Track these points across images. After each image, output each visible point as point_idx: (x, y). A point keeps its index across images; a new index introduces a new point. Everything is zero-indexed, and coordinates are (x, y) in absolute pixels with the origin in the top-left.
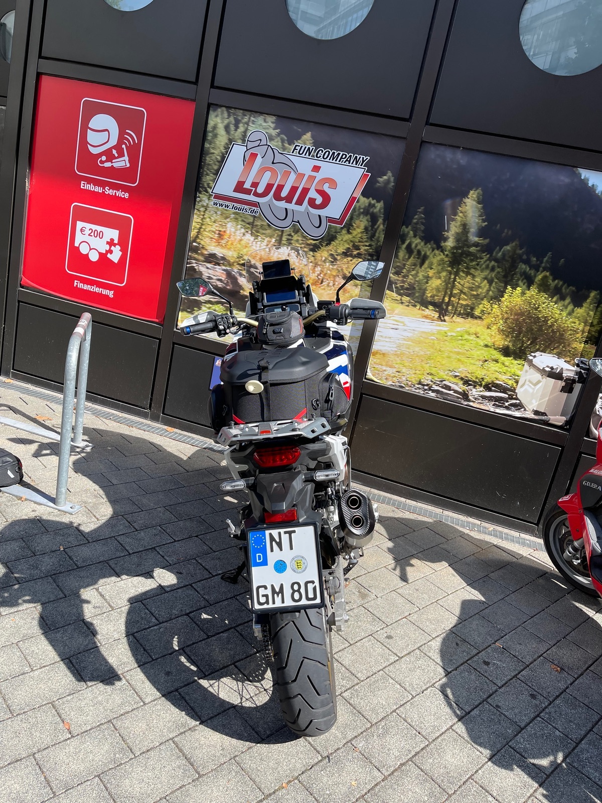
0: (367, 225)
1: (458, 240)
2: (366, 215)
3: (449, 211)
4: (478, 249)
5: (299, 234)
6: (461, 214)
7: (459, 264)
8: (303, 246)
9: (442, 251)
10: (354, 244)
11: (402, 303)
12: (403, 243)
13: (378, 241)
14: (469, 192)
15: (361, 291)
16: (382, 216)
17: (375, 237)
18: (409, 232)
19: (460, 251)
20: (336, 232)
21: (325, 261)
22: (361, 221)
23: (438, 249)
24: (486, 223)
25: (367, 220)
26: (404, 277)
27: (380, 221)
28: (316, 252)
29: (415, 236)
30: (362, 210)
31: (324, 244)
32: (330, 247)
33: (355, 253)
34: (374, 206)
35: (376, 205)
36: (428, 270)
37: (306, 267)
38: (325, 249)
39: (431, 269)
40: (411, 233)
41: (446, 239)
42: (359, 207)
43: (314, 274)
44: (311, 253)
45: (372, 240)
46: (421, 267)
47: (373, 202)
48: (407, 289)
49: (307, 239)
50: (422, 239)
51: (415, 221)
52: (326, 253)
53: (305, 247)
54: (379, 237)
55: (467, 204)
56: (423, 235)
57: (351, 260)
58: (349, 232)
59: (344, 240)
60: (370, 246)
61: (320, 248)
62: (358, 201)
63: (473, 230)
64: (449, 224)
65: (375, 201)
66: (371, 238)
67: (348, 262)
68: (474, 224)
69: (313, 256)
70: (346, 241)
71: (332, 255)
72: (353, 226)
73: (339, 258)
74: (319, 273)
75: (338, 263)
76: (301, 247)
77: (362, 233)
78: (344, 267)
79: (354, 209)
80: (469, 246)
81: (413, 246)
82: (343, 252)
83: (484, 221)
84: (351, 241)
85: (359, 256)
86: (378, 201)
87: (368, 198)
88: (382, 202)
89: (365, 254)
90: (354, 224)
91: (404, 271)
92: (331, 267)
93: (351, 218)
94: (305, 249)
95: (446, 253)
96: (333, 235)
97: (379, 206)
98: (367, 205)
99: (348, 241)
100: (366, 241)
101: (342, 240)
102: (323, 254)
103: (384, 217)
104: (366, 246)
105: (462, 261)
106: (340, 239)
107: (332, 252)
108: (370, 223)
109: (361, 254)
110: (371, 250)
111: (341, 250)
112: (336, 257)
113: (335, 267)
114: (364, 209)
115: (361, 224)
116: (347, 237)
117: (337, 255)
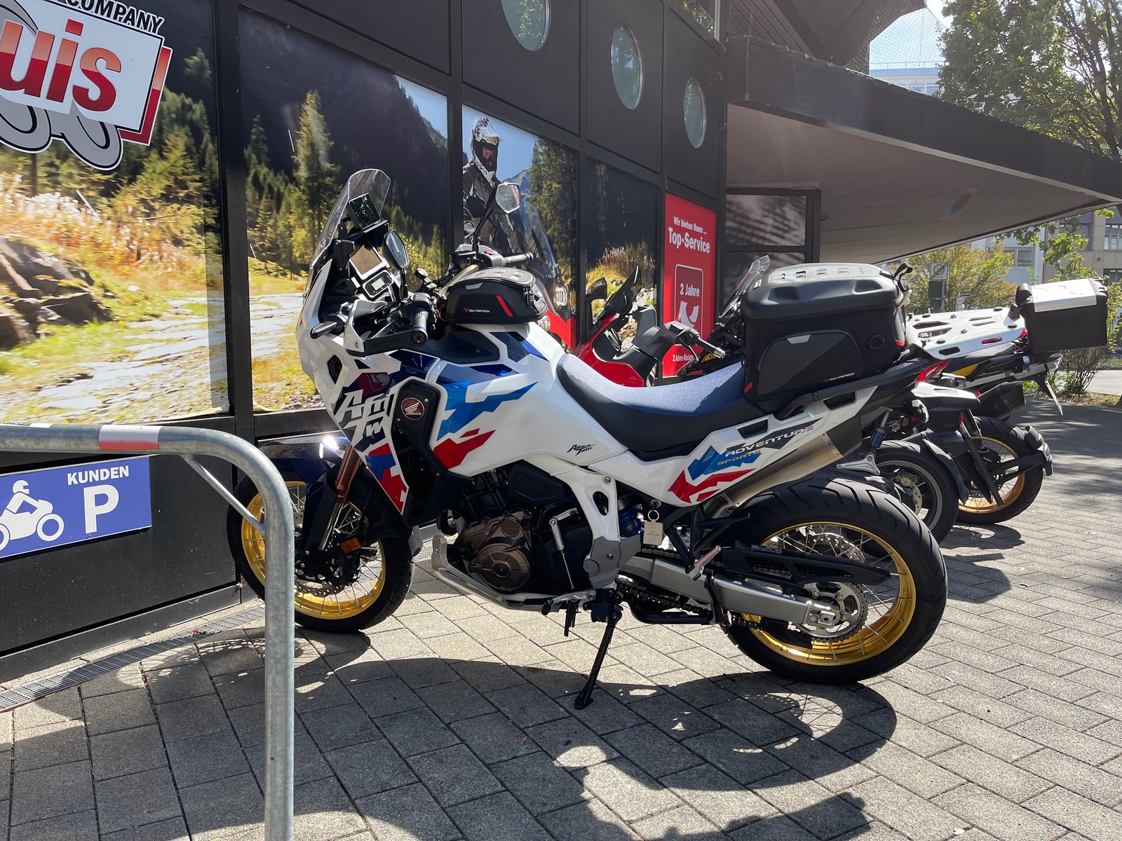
0: (188, 143)
1: (310, 168)
2: (183, 125)
3: (290, 123)
4: (333, 179)
5: (71, 161)
6: (304, 128)
7: (319, 203)
8: (84, 186)
9: (297, 185)
10: (176, 179)
11: (269, 273)
12: (248, 174)
13: (212, 172)
14: (305, 96)
15: (207, 262)
16: (207, 127)
17: (206, 165)
18: (250, 156)
19: (316, 184)
20: (139, 157)
21: (133, 214)
22: (177, 136)
23: (291, 183)
24: (333, 143)
25: (187, 135)
26: (261, 230)
27: (207, 137)
28: (114, 197)
29: (260, 162)
30: (174, 116)
31: (125, 181)
32: (137, 186)
33: (181, 195)
34: (190, 108)
35: (194, 106)
36: (288, 215)
37: (102, 230)
38: (128, 189)
39: (291, 213)
40: (254, 156)
41: (297, 167)
42: (168, 108)
43: (119, 243)
44: (104, 200)
45: (202, 170)
46: (278, 212)
47: (188, 101)
48: (270, 249)
49: (88, 171)
50: (270, 166)
51: (254, 137)
52: (132, 197)
53: (89, 189)
54: (211, 165)
55: (309, 113)
56: (268, 160)
57: (179, 209)
58: (163, 158)
59: (158, 171)
60: (201, 180)
61: (119, 189)
62: (164, 99)
63: (322, 152)
64: (295, 143)
65: (190, 99)
66: (200, 165)
67: (175, 212)
68: (321, 144)
69: (110, 206)
70: (160, 173)
71: (143, 201)
72: (166, 144)
73: (157, 205)
74: (128, 238)
75: (158, 215)
76: (81, 190)
77: (184, 157)
78: (171, 221)
79: (161, 112)
80: (324, 178)
81: (261, 178)
82: (162, 194)
83: (330, 139)
84: (171, 173)
85: (188, 199)
86: (196, 101)
87: (178, 93)
88: (201, 102)
89: (198, 196)
90: (167, 141)
91: (259, 220)
92: (148, 224)
93: (160, 130)
94: (91, 193)
95: (302, 187)
96: (135, 162)
97: (199, 108)
98: (179, 105)
99: (166, 173)
100: (194, 173)
101: (154, 172)
102: (127, 200)
103: (211, 129)
104: (196, 181)
105: (322, 198)
106: (150, 170)
107: (142, 196)
108: (192, 140)
109: (192, 197)
110: (205, 189)
111: (157, 190)
112: (152, 204)
113: (155, 224)
114: (176, 113)
115: (178, 141)
116: (162, 165)
117: (153, 201)
